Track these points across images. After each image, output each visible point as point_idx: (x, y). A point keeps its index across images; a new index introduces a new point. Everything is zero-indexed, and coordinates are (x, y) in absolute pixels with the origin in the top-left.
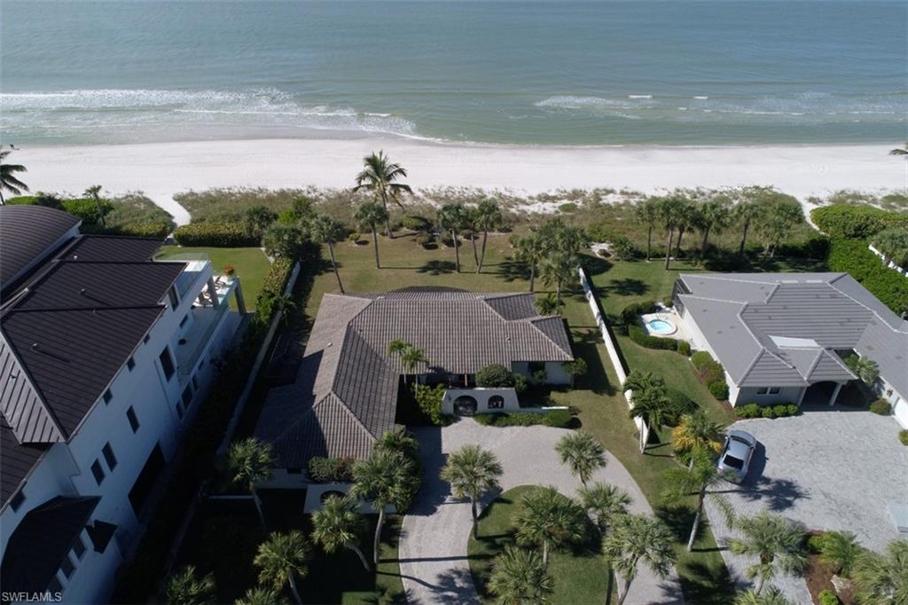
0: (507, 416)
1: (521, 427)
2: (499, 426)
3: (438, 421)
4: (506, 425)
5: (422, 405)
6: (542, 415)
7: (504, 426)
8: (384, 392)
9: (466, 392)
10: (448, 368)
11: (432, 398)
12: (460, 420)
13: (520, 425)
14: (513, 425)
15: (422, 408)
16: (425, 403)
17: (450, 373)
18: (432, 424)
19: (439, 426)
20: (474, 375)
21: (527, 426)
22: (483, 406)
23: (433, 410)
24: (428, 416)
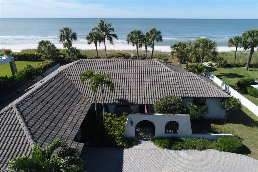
0: (182, 141)
1: (196, 151)
2: (176, 149)
3: (121, 143)
4: (182, 149)
5: (108, 128)
6: (212, 140)
7: (180, 150)
8: (73, 113)
9: (146, 117)
10: (132, 100)
11: (117, 123)
12: (140, 143)
13: (195, 149)
14: (188, 148)
15: (107, 131)
16: (111, 127)
17: (133, 104)
18: (115, 145)
19: (122, 148)
20: (152, 105)
21: (201, 150)
22: (160, 130)
23: (117, 132)
24: (112, 138)
